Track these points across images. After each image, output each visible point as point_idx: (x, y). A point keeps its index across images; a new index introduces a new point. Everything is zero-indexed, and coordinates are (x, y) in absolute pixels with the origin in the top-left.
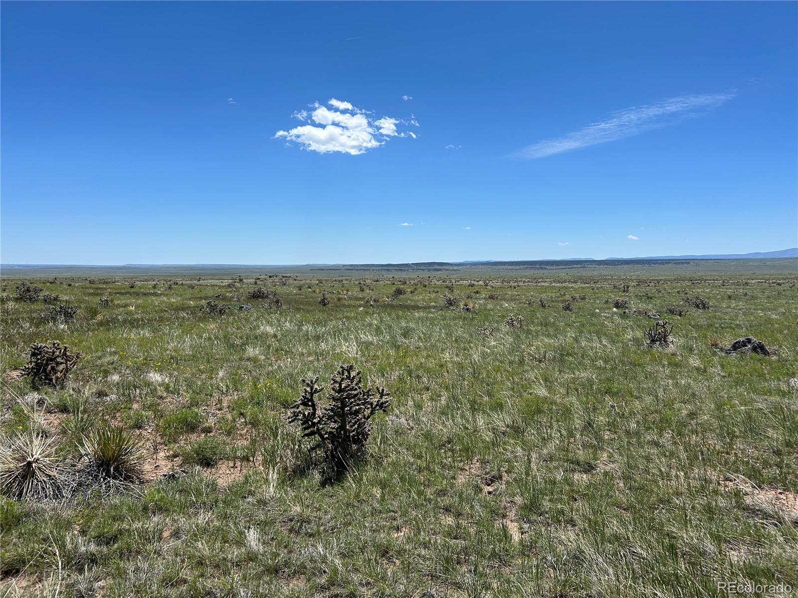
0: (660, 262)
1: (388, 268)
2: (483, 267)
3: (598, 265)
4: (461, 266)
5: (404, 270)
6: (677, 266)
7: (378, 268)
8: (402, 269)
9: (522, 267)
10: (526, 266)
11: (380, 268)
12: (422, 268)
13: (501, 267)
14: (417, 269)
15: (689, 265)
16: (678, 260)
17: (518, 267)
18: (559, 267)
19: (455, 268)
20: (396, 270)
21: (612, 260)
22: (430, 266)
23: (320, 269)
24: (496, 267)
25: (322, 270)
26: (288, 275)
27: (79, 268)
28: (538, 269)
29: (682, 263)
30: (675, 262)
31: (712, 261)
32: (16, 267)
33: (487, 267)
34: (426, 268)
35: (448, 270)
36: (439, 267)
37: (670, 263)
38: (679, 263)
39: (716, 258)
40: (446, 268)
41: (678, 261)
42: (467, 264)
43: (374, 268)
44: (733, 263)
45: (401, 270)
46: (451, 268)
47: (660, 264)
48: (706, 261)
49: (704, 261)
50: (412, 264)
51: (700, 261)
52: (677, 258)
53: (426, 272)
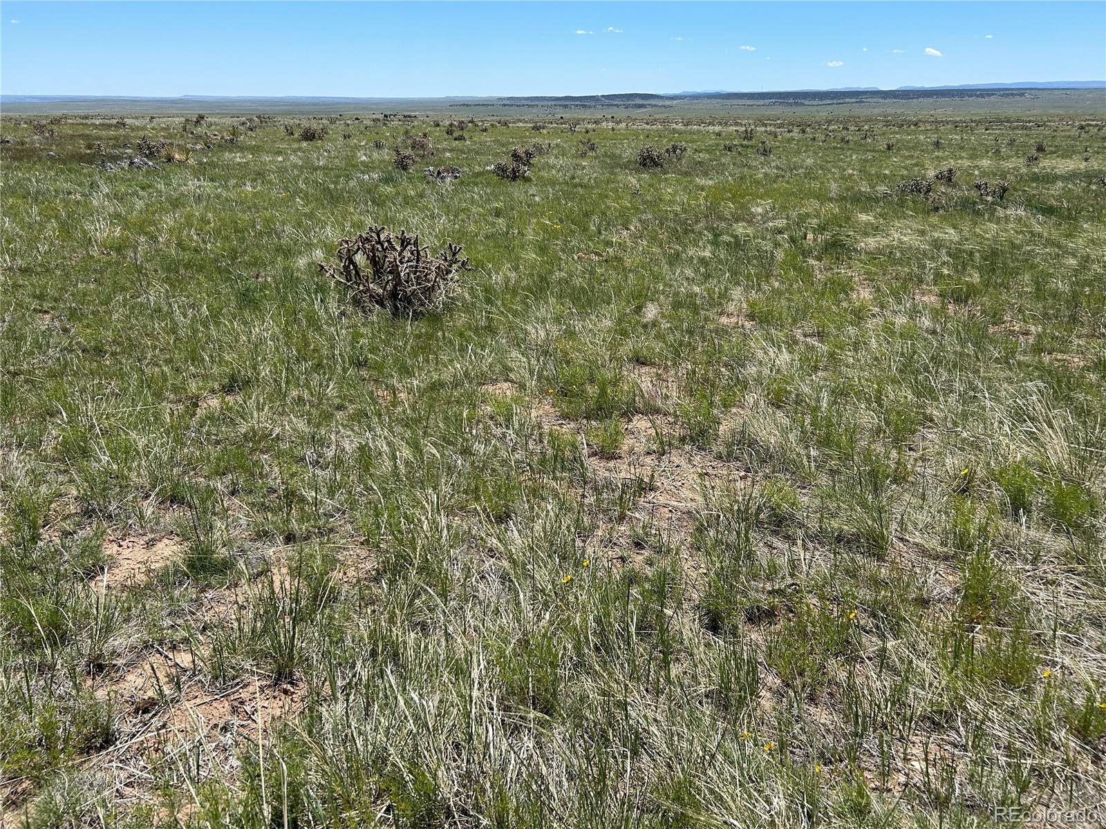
0: (978, 93)
1: (565, 103)
2: (709, 101)
3: (883, 98)
4: (676, 99)
5: (590, 107)
6: (1004, 99)
7: (550, 103)
8: (586, 105)
9: (767, 101)
10: (774, 100)
11: (553, 103)
12: (616, 103)
13: (735, 102)
14: (608, 105)
15: (1023, 98)
16: (1007, 89)
17: (761, 102)
18: (824, 102)
19: (668, 103)
20: (577, 105)
21: (905, 91)
22: (629, 100)
23: (464, 105)
24: (728, 102)
25: (467, 105)
26: (413, 114)
27: (115, 101)
28: (791, 105)
29: (1012, 94)
30: (1002, 93)
31: (1061, 92)
32: (28, 100)
33: (714, 101)
34: (623, 103)
35: (655, 106)
36: (641, 102)
37: (993, 94)
38: (1008, 95)
39: (1068, 86)
40: (653, 102)
41: (1007, 92)
42: (686, 97)
43: (543, 103)
44: (1090, 95)
45: (584, 106)
46: (661, 103)
47: (978, 96)
48: (1050, 92)
49: (1046, 92)
50: (603, 96)
51: (1041, 92)
52: (1006, 87)
53: (622, 109)
